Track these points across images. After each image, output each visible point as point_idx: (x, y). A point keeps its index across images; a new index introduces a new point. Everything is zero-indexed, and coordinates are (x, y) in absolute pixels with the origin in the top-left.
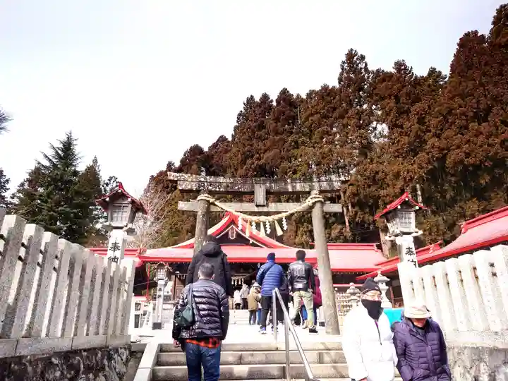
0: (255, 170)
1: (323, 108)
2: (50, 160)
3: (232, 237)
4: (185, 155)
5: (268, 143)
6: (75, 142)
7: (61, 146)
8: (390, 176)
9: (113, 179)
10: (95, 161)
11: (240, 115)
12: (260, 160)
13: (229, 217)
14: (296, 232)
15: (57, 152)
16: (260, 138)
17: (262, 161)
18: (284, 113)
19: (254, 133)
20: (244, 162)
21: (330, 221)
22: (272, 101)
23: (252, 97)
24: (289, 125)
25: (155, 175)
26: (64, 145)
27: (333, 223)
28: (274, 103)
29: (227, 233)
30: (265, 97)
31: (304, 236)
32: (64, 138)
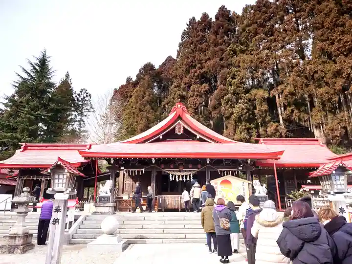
0: (198, 77)
1: (259, 18)
2: (28, 73)
3: (179, 132)
4: (140, 71)
5: (209, 54)
6: (48, 59)
7: (37, 62)
8: (329, 75)
9: (84, 91)
10: (68, 76)
11: (184, 34)
12: (202, 69)
13: (175, 113)
14: (235, 130)
15: (34, 67)
16: (201, 50)
17: (204, 70)
18: (222, 26)
19: (196, 46)
20: (188, 72)
21: (267, 120)
22: (211, 19)
23: (194, 18)
24: (228, 36)
25: (118, 88)
26: (40, 62)
27: (269, 122)
28: (214, 20)
29: (174, 128)
30: (205, 16)
31: (243, 133)
32: (40, 56)
